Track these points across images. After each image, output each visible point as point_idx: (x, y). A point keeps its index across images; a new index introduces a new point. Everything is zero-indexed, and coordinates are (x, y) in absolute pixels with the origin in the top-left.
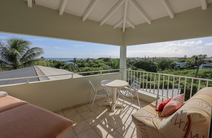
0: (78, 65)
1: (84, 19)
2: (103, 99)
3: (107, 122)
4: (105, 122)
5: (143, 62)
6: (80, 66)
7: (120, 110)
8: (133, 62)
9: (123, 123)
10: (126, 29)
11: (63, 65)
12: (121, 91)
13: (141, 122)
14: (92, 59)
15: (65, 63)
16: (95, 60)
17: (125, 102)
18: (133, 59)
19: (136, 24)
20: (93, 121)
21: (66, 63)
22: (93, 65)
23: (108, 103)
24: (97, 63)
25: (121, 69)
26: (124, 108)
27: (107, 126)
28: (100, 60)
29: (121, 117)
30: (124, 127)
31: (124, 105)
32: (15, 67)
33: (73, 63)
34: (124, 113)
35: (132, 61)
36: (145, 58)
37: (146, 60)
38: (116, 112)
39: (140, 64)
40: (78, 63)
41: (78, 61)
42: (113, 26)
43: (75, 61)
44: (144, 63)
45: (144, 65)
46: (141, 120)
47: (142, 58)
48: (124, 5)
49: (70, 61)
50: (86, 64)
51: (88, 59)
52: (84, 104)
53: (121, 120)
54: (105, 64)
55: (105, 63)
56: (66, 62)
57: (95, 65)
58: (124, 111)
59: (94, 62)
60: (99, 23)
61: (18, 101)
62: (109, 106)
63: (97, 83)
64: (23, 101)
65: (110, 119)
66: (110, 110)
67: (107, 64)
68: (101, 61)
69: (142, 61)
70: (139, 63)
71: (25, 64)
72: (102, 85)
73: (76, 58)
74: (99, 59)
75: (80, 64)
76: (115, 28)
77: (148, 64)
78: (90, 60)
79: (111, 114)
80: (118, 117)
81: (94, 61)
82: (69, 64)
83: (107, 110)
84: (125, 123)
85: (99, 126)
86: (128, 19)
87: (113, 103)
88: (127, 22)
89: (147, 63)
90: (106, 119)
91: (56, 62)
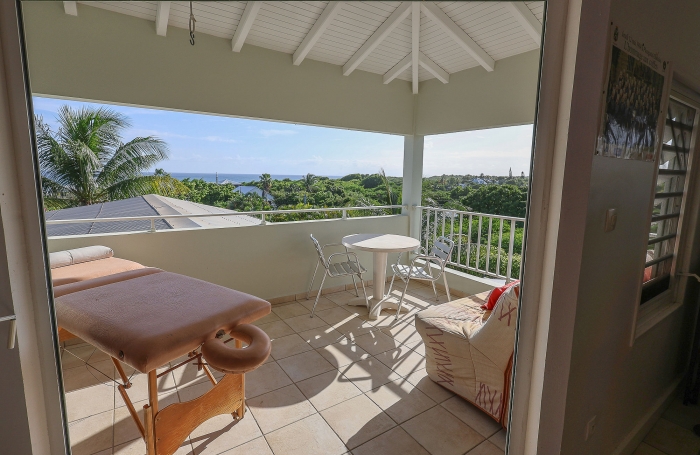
0: (276, 197)
1: (299, 60)
3: (353, 339)
4: (349, 339)
5: (501, 192)
6: (280, 202)
7: (392, 318)
8: (466, 192)
9: (397, 345)
10: (421, 84)
11: (226, 198)
12: (400, 267)
13: (434, 327)
14: (323, 179)
15: (234, 191)
16: (331, 182)
17: (407, 297)
18: (466, 179)
19: (452, 70)
20: (318, 337)
21: (237, 189)
22: (323, 198)
23: (361, 298)
24: (339, 192)
25: (406, 205)
26: (405, 312)
27: (354, 349)
28: (350, 184)
29: (393, 331)
30: (396, 353)
31: (408, 307)
32: (83, 199)
34: (404, 324)
35: (461, 187)
36: (508, 178)
37: (513, 183)
38: (382, 320)
39: (490, 197)
40: (277, 193)
41: (276, 184)
42: (382, 78)
43: (265, 183)
44: (504, 194)
45: (503, 201)
46: (436, 324)
47: (500, 178)
49: (250, 185)
50: (301, 194)
51: (309, 176)
52: (295, 300)
53: (392, 337)
54: (366, 196)
55: (368, 193)
56: (237, 186)
57: (332, 198)
58: (403, 319)
59: (328, 188)
62: (365, 307)
63: (332, 242)
65: (363, 335)
66: (367, 316)
67: (374, 198)
68: (354, 185)
69: (495, 188)
70: (484, 193)
71: (112, 190)
72: (346, 245)
73: (268, 176)
74: (347, 178)
75: (282, 194)
77: (517, 198)
78: (316, 184)
79: (366, 325)
80: (384, 333)
81: (329, 183)
82: (246, 196)
83: (357, 315)
84: (402, 344)
85: (330, 348)
87: (376, 299)
88: (425, 66)
89: (514, 194)
90: (351, 334)
91: (204, 185)
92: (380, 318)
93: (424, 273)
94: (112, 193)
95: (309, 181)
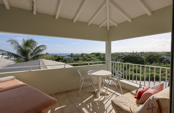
0: (74, 59)
1: (75, 21)
2: (90, 86)
3: (91, 106)
4: (90, 106)
5: (131, 56)
6: (75, 60)
7: (104, 97)
8: (122, 57)
9: (106, 108)
10: (110, 27)
11: (62, 59)
12: (106, 80)
13: (119, 107)
14: (86, 54)
15: (64, 57)
16: (88, 55)
17: (108, 89)
18: (122, 53)
19: (119, 23)
20: (80, 104)
21: (65, 57)
22: (86, 59)
23: (94, 90)
24: (90, 57)
25: (106, 61)
26: (108, 95)
27: (91, 109)
28: (92, 55)
29: (104, 102)
30: (105, 112)
31: (109, 93)
32: (27, 60)
33: (70, 58)
34: (108, 100)
35: (121, 55)
36: (133, 53)
37: (134, 54)
38: (100, 98)
39: (128, 58)
40: (75, 58)
41: (75, 56)
42: (99, 26)
43: (72, 55)
44: (132, 57)
45: (132, 59)
46: (119, 105)
47: (130, 53)
48: (106, 7)
49: (68, 56)
50: (81, 58)
51: (82, 54)
52: (74, 90)
53: (104, 105)
54: (97, 58)
55: (97, 57)
56: (65, 56)
57: (88, 59)
58: (107, 97)
59: (87, 56)
60: (87, 23)
61: (22, 83)
62: (95, 93)
64: (24, 84)
65: (94, 104)
66: (96, 96)
67: (98, 58)
68: (93, 55)
69: (130, 56)
70: (127, 57)
73: (73, 54)
74: (92, 54)
75: (76, 58)
76: (100, 27)
77: (136, 58)
78: (84, 55)
79: (95, 100)
80: (101, 103)
81: (87, 55)
82: (67, 58)
83: (92, 96)
84: (107, 108)
85: (84, 109)
86: (110, 19)
87: (98, 91)
88: (111, 22)
89: (135, 57)
90: (91, 104)
91: (57, 56)
92: (100, 97)
93: (113, 82)
94: (34, 59)
95: (82, 55)
